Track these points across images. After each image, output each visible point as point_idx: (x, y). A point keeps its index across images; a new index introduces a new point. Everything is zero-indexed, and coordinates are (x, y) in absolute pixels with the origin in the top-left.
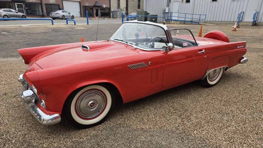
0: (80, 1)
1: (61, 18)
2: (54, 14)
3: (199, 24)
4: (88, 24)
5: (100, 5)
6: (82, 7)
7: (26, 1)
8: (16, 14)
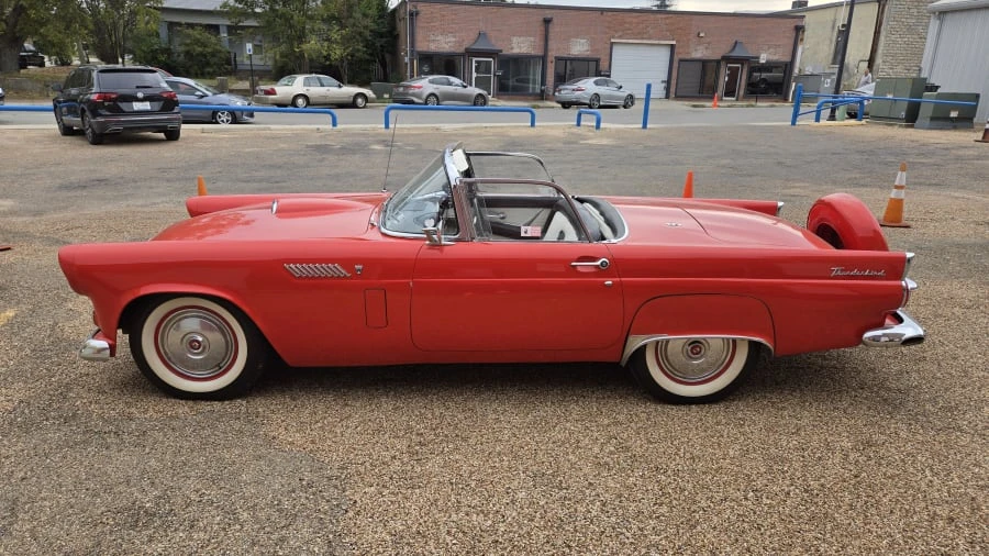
0: (674, 43)
1: (588, 102)
2: (567, 91)
4: (645, 126)
5: (750, 53)
6: (676, 65)
7: (501, 51)
8: (460, 90)
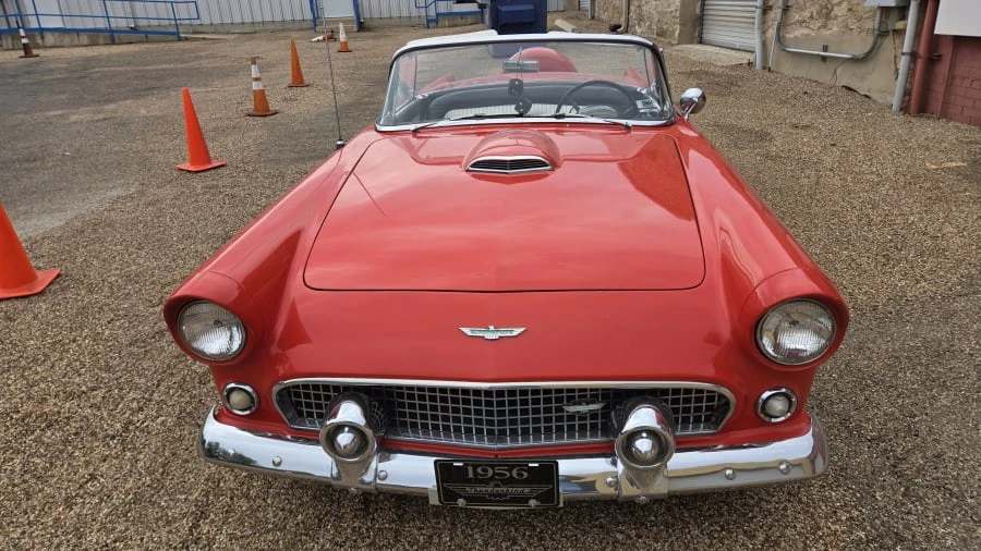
3: (180, 39)
